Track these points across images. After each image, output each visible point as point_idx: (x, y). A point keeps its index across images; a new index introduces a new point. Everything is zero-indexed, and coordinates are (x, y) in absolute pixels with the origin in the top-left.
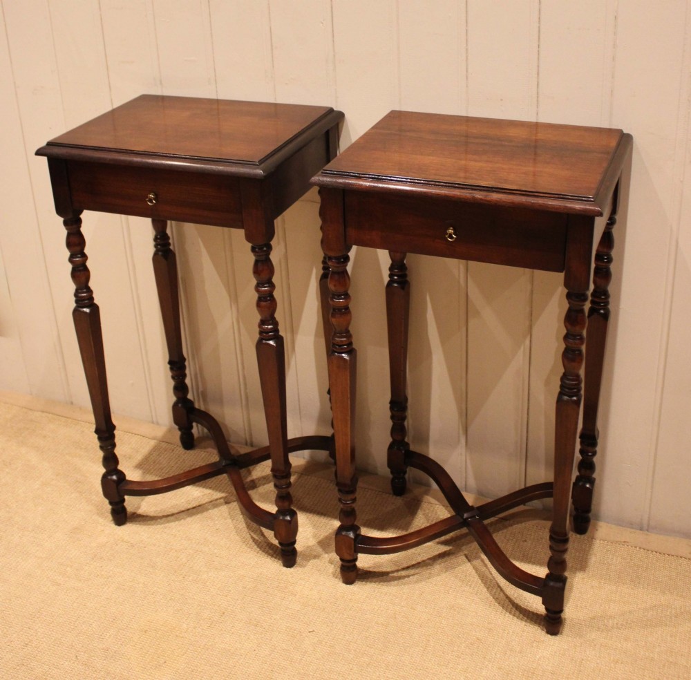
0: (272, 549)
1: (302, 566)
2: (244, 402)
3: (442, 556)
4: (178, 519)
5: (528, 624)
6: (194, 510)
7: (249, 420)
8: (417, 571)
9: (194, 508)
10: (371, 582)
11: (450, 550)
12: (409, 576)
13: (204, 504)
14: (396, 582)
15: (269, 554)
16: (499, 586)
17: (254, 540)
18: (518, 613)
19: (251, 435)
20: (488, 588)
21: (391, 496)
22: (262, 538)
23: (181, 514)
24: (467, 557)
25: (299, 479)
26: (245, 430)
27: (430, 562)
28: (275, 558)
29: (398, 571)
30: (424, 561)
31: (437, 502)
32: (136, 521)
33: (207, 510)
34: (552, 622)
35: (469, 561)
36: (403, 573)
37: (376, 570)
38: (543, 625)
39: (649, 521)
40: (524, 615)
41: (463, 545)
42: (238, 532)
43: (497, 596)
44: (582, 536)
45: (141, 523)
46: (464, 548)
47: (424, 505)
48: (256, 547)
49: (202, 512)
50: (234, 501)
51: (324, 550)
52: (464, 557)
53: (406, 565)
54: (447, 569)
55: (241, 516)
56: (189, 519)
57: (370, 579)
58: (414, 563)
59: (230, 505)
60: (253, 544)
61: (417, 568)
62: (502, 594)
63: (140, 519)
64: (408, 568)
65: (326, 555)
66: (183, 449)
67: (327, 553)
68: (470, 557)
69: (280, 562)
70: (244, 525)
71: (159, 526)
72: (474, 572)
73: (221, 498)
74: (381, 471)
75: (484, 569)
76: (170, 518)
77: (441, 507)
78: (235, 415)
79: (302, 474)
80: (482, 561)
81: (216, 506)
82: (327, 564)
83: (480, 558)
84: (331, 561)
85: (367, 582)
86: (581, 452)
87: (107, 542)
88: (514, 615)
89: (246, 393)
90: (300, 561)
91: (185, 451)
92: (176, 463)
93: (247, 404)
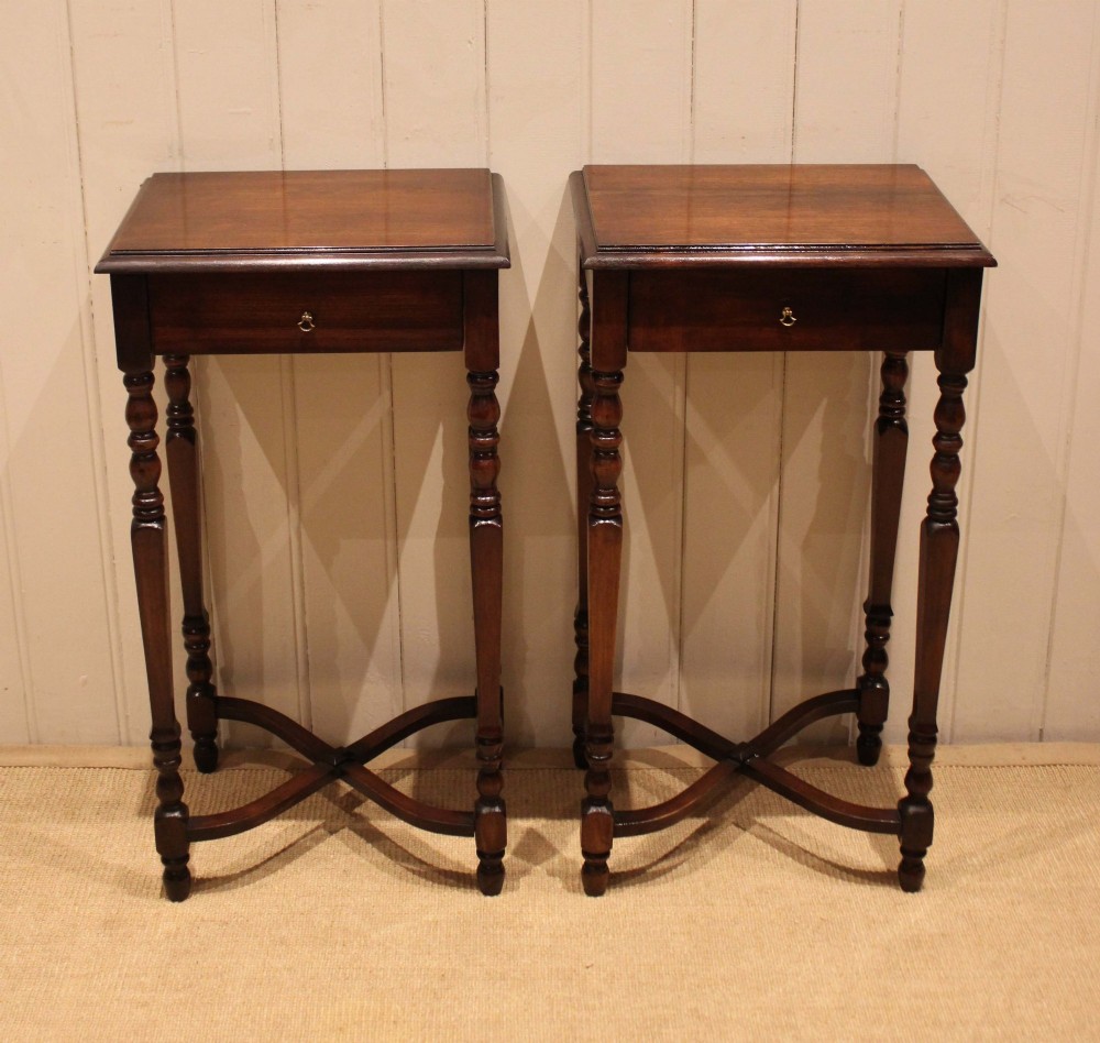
0: (451, 878)
1: (513, 889)
2: (302, 672)
3: (702, 832)
4: (273, 871)
5: (875, 887)
6: (288, 854)
8: (682, 858)
9: (284, 850)
10: (628, 885)
11: (709, 822)
12: (675, 867)
13: (296, 842)
14: (663, 878)
15: (451, 885)
16: (806, 852)
17: (414, 872)
20: (793, 857)
21: (576, 771)
22: (425, 867)
23: (270, 863)
24: (737, 825)
25: (420, 776)
27: (693, 842)
29: (655, 864)
30: (682, 843)
31: (649, 767)
32: (202, 889)
33: (308, 848)
34: (909, 876)
35: (745, 830)
36: (665, 864)
37: (623, 869)
38: (895, 884)
39: (952, 730)
40: (862, 878)
41: (722, 812)
42: (381, 867)
43: (811, 863)
44: (874, 768)
45: (220, 887)
46: (726, 815)
47: (633, 774)
48: (423, 880)
49: (301, 853)
50: (343, 827)
51: (528, 861)
52: (733, 826)
53: (660, 855)
54: (722, 847)
55: (369, 846)
56: (289, 867)
58: (670, 848)
59: (340, 834)
60: (416, 877)
61: (680, 854)
62: (816, 861)
63: (207, 885)
64: (666, 857)
65: (538, 868)
66: (200, 773)
67: (536, 864)
68: (743, 826)
69: (476, 891)
70: (383, 856)
71: (246, 887)
72: (760, 842)
73: (318, 828)
74: (539, 742)
75: (771, 835)
76: (254, 873)
77: (658, 771)
78: (283, 699)
79: (420, 769)
80: (762, 826)
81: (318, 840)
82: (547, 878)
83: (755, 823)
84: (551, 873)
85: (621, 887)
86: (870, 636)
87: (178, 929)
88: (849, 880)
89: (307, 655)
90: (506, 882)
91: (205, 775)
92: (204, 795)
93: (307, 675)
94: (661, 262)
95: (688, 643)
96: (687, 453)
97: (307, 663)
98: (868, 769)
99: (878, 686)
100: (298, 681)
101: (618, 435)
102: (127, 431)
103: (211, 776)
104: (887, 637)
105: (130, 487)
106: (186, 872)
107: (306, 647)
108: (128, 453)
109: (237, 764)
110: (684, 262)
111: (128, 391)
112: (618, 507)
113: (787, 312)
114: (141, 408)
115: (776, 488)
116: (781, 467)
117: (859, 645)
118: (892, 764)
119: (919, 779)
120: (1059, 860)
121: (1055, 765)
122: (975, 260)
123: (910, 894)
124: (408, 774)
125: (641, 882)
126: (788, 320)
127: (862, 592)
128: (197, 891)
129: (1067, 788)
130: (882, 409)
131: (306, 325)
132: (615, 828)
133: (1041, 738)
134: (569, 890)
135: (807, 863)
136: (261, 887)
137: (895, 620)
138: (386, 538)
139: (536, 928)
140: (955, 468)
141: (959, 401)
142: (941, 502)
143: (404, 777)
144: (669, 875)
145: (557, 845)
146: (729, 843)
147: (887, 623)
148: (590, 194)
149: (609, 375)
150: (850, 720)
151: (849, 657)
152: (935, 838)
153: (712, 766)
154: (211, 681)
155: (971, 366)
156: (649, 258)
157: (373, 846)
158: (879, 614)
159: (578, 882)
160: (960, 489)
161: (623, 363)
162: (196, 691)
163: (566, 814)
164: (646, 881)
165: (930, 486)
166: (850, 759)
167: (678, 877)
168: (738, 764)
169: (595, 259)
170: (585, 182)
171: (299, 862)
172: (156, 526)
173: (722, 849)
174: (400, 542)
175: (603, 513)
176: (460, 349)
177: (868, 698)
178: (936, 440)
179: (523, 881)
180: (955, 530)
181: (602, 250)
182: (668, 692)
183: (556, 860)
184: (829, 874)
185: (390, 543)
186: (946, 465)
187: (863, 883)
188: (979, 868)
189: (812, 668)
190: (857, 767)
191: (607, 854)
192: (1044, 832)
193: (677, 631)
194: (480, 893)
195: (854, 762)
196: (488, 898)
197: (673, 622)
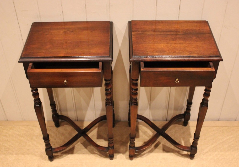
2: (75, 109)
5: (185, 158)
7: (77, 114)
10: (138, 157)
15: (104, 157)
18: (181, 155)
19: (77, 118)
21: (129, 127)
25: (99, 128)
26: (75, 117)
28: (106, 158)
32: (56, 158)
34: (192, 156)
38: (189, 157)
40: (183, 156)
45: (60, 158)
46: (157, 139)
57: (137, 157)
63: (57, 157)
66: (56, 128)
71: (65, 158)
74: (122, 120)
77: (145, 127)
78: (71, 115)
82: (122, 156)
85: (136, 158)
86: (187, 106)
88: (180, 156)
89: (76, 107)
90: (115, 157)
91: (57, 128)
92: (57, 133)
93: (76, 110)
95: (151, 105)
97: (76, 108)
98: (185, 127)
99: (188, 114)
103: (58, 128)
104: (191, 106)
107: (75, 105)
109: (63, 125)
118: (190, 126)
121: (221, 126)
123: (191, 160)
124: (96, 128)
125: (140, 157)
126: (177, 82)
128: (55, 159)
129: (223, 132)
131: (65, 83)
132: (135, 151)
134: (126, 159)
136: (67, 157)
140: (208, 95)
149: (135, 80)
151: (183, 107)
152: (197, 152)
161: (138, 78)
162: (54, 115)
164: (141, 156)
168: (160, 134)
169: (132, 59)
172: (39, 105)
180: (207, 106)
181: (134, 57)
182: (147, 114)
187: (183, 157)
188: (205, 153)
189: (176, 109)
192: (218, 144)
193: (149, 102)
194: (109, 159)
195: (183, 125)
196: (111, 161)
197: (148, 102)
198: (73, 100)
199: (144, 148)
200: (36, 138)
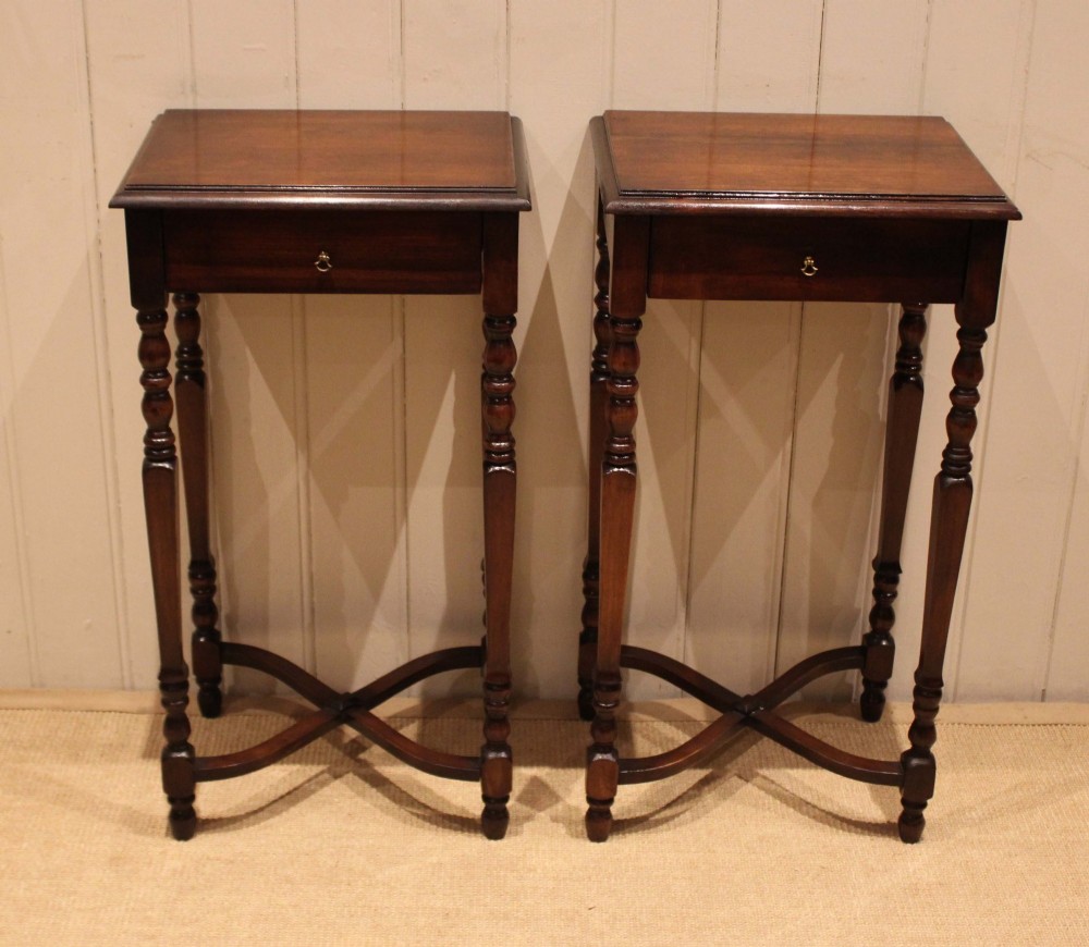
0: (455, 822)
1: (517, 834)
2: (307, 620)
3: (705, 782)
4: (278, 813)
5: (874, 838)
6: (292, 797)
8: (685, 806)
9: (289, 793)
10: (630, 832)
11: (711, 774)
12: (678, 815)
13: (301, 786)
14: (665, 826)
15: (456, 829)
16: (808, 803)
17: (418, 816)
18: (852, 828)
20: (794, 807)
21: (580, 722)
22: (429, 811)
23: (275, 805)
24: (740, 777)
25: (424, 724)
27: (696, 792)
28: (470, 832)
29: (658, 812)
30: (685, 793)
31: (653, 719)
32: (208, 829)
33: (313, 792)
34: (909, 827)
35: (747, 781)
36: (668, 813)
37: (626, 817)
38: (895, 835)
39: (956, 689)
40: (863, 829)
41: (726, 763)
42: (386, 811)
43: (812, 814)
44: (877, 724)
45: (225, 828)
46: (729, 766)
47: (637, 725)
48: (428, 824)
49: (306, 795)
50: (348, 772)
51: (533, 807)
52: (736, 778)
53: (663, 804)
54: (724, 797)
55: (374, 790)
56: (294, 810)
57: (627, 830)
58: (673, 797)
59: (344, 779)
60: (420, 821)
61: (683, 803)
62: (817, 810)
63: (212, 825)
64: (669, 806)
65: (542, 814)
66: (204, 718)
67: (540, 810)
68: (746, 777)
69: (480, 835)
70: (387, 800)
71: (251, 828)
72: (762, 793)
73: (322, 772)
74: (545, 693)
75: (773, 787)
76: (260, 814)
77: (662, 723)
78: (288, 645)
79: (424, 718)
80: (765, 778)
81: (323, 784)
82: (551, 824)
83: (758, 774)
84: (555, 819)
85: (624, 834)
87: (184, 867)
88: (849, 831)
89: (312, 603)
90: (510, 828)
91: (210, 720)
92: (208, 739)
93: (313, 623)
94: (684, 208)
95: (694, 600)
96: (700, 405)
97: (312, 611)
98: (871, 725)
99: (884, 643)
100: (303, 627)
101: (634, 383)
102: (139, 370)
103: (215, 721)
104: (895, 595)
105: (142, 427)
106: (191, 813)
107: (312, 595)
108: (141, 392)
109: (243, 708)
110: (706, 209)
111: (142, 328)
112: (632, 455)
113: (809, 261)
114: (154, 346)
115: (789, 444)
116: (794, 422)
117: (865, 602)
118: (895, 720)
119: (923, 732)
120: (1056, 814)
121: (1056, 725)
122: (1000, 213)
123: (909, 845)
124: (413, 722)
125: (644, 829)
126: (809, 269)
127: (872, 549)
128: (202, 831)
129: (1068, 747)
130: (898, 365)
131: (323, 265)
132: (620, 775)
133: (1043, 699)
134: (572, 835)
135: (807, 814)
136: (266, 828)
137: (903, 578)
138: (394, 487)
139: (539, 871)
140: (970, 423)
141: (978, 355)
142: (955, 456)
143: (408, 725)
144: (671, 823)
145: (561, 792)
146: (731, 794)
147: (895, 581)
148: (613, 139)
149: (628, 321)
150: (854, 678)
151: (855, 614)
152: (935, 792)
153: (715, 719)
154: (216, 627)
155: (991, 320)
156: (672, 204)
157: (378, 791)
158: (887, 571)
159: (582, 828)
160: (975, 445)
161: (642, 309)
162: (201, 636)
163: (570, 763)
164: (649, 828)
165: (944, 441)
166: (853, 715)
167: (680, 824)
168: (742, 716)
169: (617, 203)
170: (606, 128)
171: (304, 805)
172: (167, 466)
173: (725, 799)
174: (409, 490)
175: (618, 461)
176: (480, 292)
177: (874, 655)
178: (953, 394)
179: (527, 826)
180: (969, 484)
181: (624, 195)
182: (675, 645)
183: (560, 806)
184: (830, 825)
185: (399, 490)
186: (962, 420)
187: (862, 833)
188: (978, 822)
189: (820, 623)
190: (860, 723)
191: (611, 801)
192: (1043, 788)
193: (685, 584)
194: (485, 838)
195: (859, 719)
196: (493, 842)
197: (680, 576)
198: (305, 554)
199: (663, 764)
200: (102, 756)
